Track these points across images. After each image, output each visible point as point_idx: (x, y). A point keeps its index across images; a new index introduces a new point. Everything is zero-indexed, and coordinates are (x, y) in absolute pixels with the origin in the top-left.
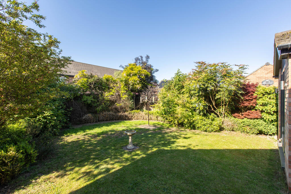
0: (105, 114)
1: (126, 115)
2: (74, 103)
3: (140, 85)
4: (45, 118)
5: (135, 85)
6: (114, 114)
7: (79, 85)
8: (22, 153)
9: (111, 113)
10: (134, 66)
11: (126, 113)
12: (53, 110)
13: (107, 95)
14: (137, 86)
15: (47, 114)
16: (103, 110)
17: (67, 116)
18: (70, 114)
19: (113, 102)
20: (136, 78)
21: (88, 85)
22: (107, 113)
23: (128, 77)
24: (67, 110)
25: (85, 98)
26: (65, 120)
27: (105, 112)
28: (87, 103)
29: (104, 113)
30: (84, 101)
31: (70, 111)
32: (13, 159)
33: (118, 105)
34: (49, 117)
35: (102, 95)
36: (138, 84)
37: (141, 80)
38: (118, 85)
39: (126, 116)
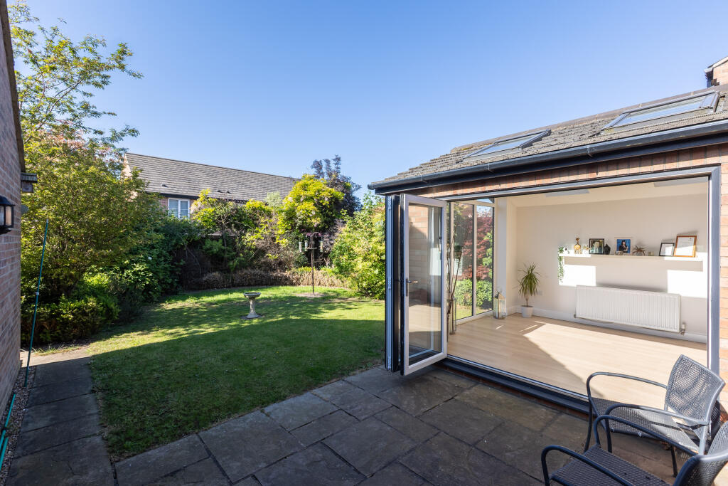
0: (246, 274)
1: (286, 276)
2: (189, 254)
3: (319, 219)
4: (135, 273)
5: (309, 220)
6: (263, 273)
7: (199, 220)
8: (102, 306)
9: (257, 271)
10: (311, 181)
11: (287, 273)
12: (147, 262)
13: (252, 239)
14: (313, 221)
15: (138, 267)
16: (242, 266)
17: (175, 275)
18: (181, 272)
19: (261, 252)
20: (310, 206)
21: (214, 221)
22: (249, 271)
23: (297, 205)
24: (175, 265)
25: (208, 244)
26: (170, 281)
27: (246, 269)
28: (212, 252)
29: (245, 271)
30: (207, 250)
31: (181, 267)
32: (93, 310)
33: (271, 256)
34: (142, 273)
35: (240, 239)
36: (315, 217)
37: (322, 209)
38: (273, 220)
39: (287, 279)
